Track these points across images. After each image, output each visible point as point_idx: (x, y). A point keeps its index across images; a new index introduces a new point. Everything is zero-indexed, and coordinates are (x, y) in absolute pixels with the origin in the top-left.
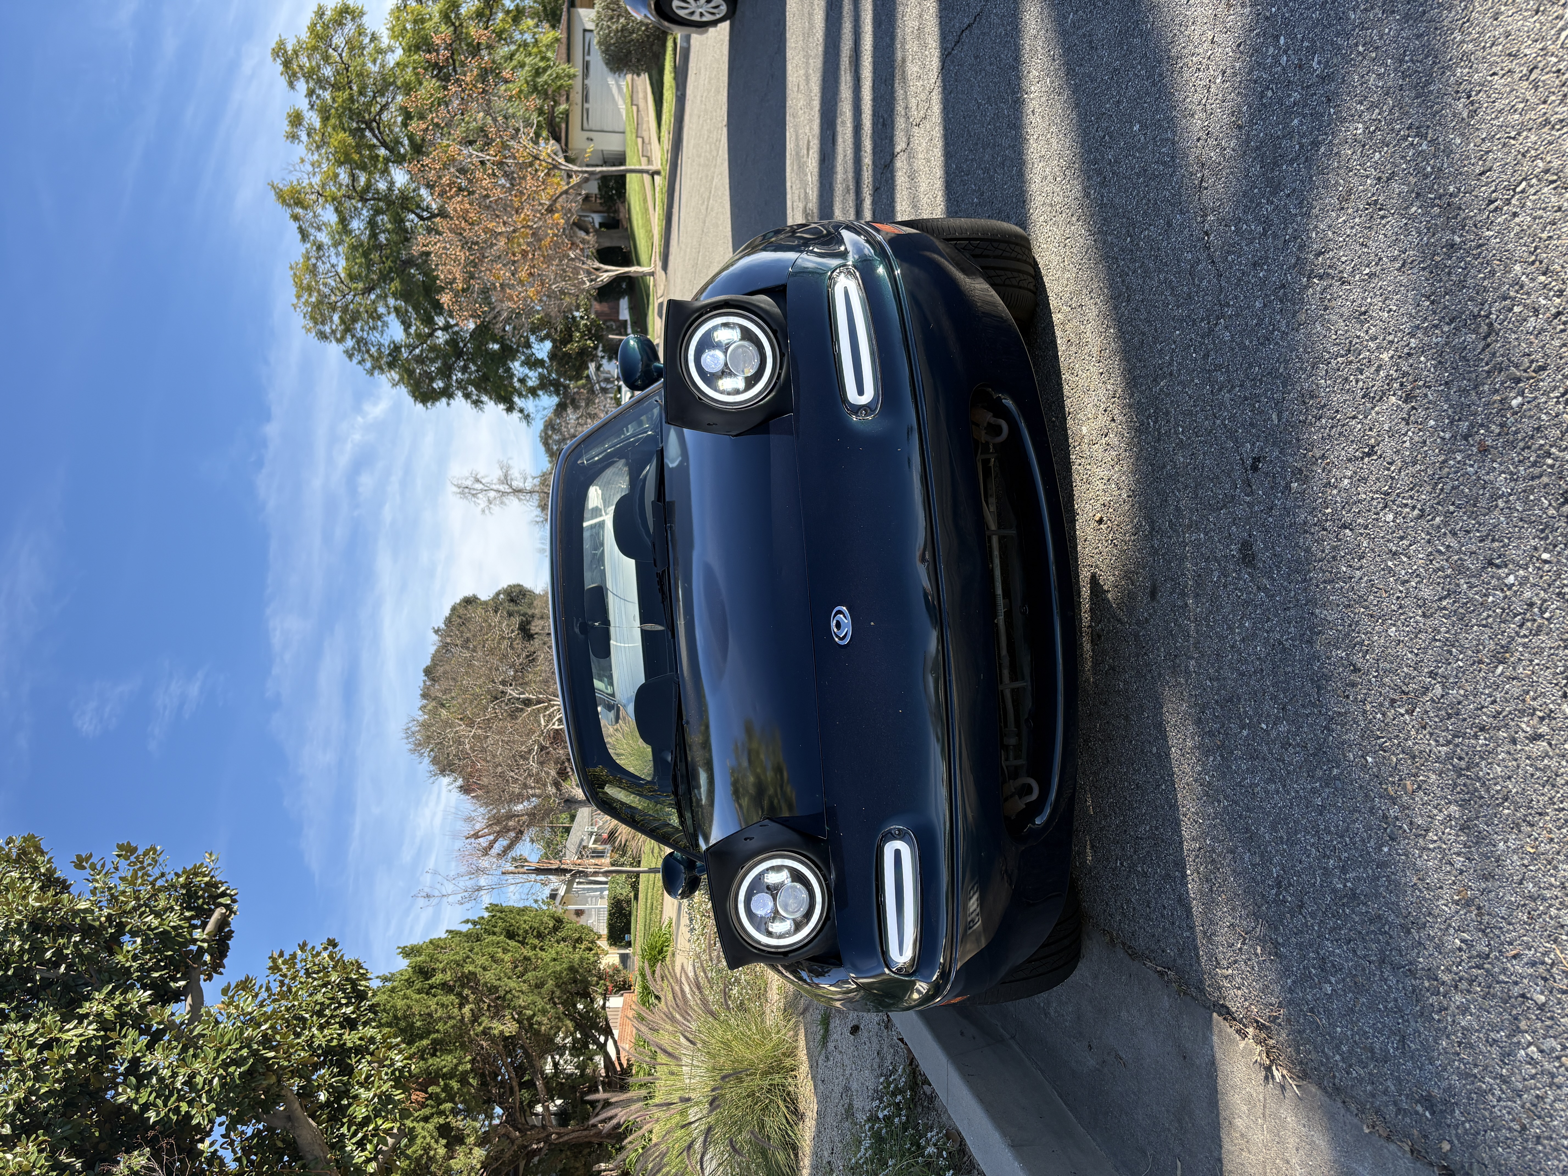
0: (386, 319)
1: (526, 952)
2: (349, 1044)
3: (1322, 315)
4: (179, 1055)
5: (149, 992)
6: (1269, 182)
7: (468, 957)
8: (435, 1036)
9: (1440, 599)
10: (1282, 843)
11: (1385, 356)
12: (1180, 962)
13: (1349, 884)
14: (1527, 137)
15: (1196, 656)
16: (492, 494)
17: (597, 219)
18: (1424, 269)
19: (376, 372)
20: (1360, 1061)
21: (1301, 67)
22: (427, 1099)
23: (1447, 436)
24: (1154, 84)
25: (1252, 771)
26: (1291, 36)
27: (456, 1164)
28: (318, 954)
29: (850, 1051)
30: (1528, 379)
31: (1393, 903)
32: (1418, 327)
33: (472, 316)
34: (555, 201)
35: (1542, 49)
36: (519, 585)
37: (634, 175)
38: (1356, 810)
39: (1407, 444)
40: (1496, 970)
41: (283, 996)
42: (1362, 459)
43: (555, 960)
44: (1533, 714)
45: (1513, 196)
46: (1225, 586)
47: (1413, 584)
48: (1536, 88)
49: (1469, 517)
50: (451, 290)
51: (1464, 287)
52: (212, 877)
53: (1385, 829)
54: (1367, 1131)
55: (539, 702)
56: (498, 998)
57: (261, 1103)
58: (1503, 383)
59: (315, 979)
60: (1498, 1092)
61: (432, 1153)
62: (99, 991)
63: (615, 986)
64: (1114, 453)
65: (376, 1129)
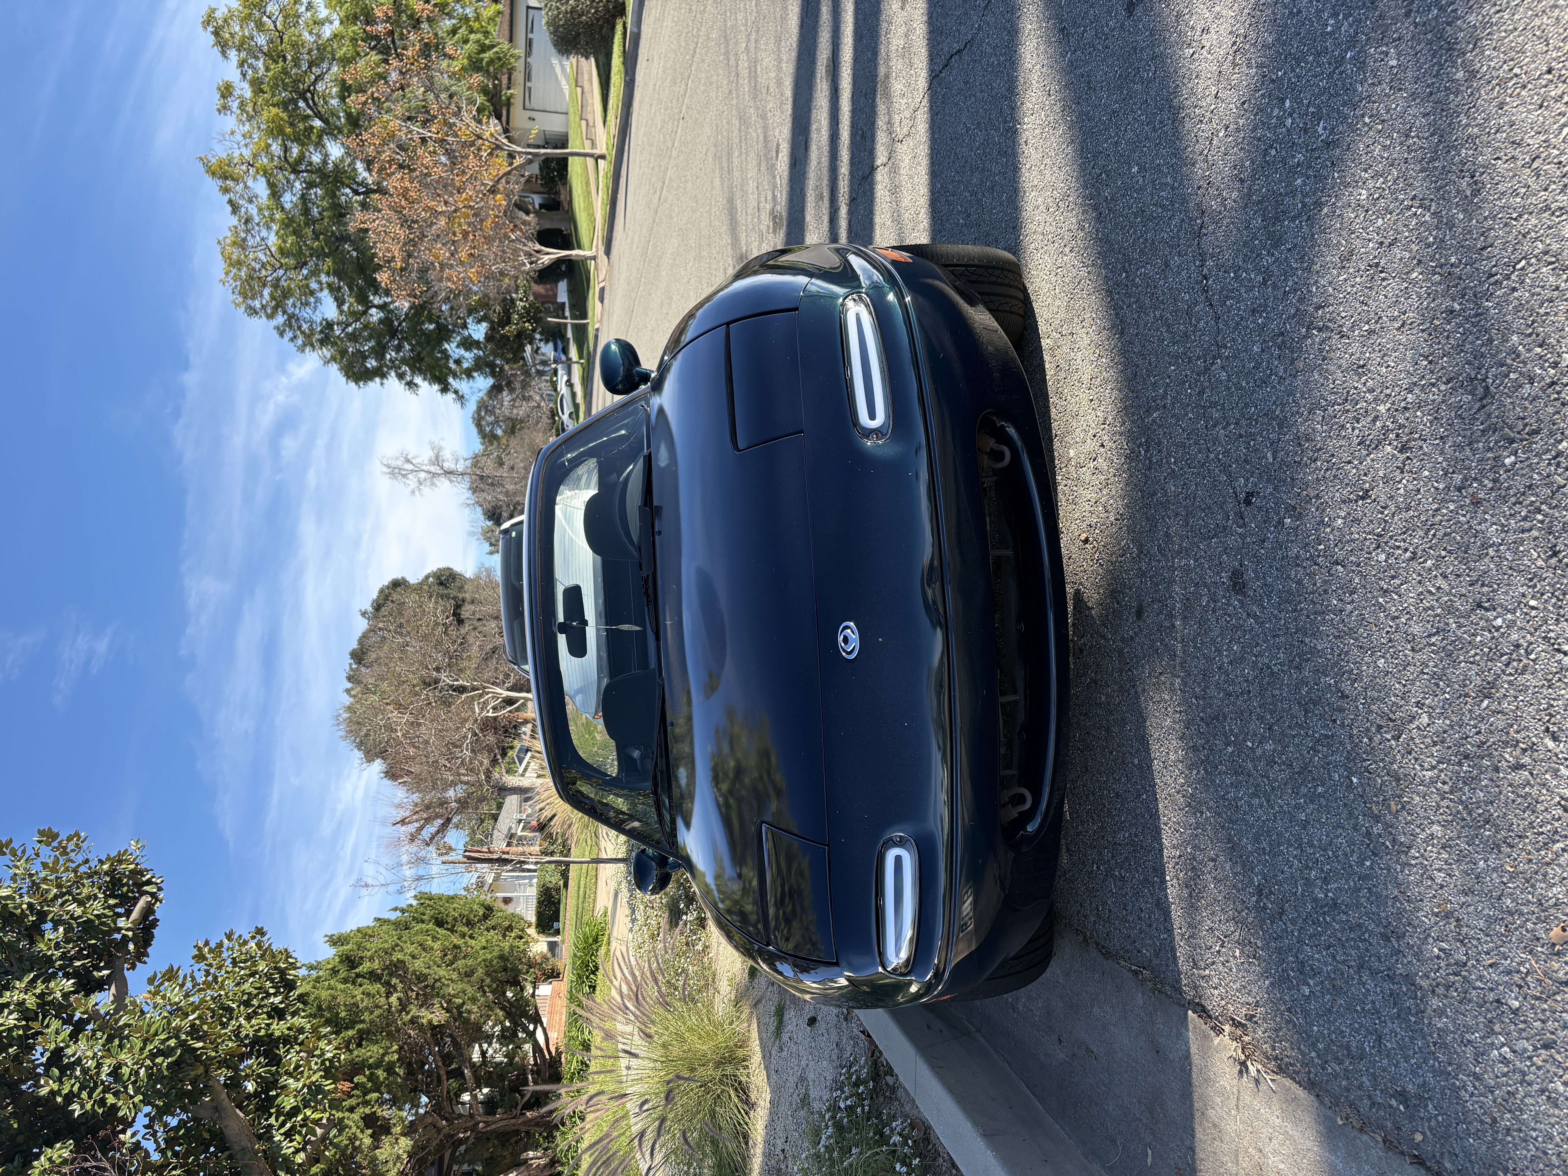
0: (319, 295)
1: (456, 940)
2: (277, 1034)
3: (1320, 365)
4: (103, 1046)
5: (72, 981)
6: (1270, 235)
7: (397, 945)
8: (361, 1026)
9: (1429, 636)
10: (1264, 854)
11: (1382, 408)
12: (1155, 962)
13: (1330, 894)
14: (1528, 220)
15: (1182, 674)
16: (423, 475)
17: (537, 200)
18: (1423, 331)
19: (308, 349)
20: (1337, 1058)
21: (1306, 131)
22: (353, 1089)
23: (1441, 486)
24: (1154, 130)
25: (1236, 786)
26: (1297, 100)
27: (382, 1154)
28: (245, 943)
29: (806, 1042)
30: (1522, 440)
31: (1374, 914)
32: (1415, 384)
33: (409, 295)
34: (498, 182)
35: (1545, 141)
36: (449, 569)
37: (576, 158)
38: (1339, 826)
39: (1402, 491)
40: (1473, 977)
41: (208, 985)
42: (1356, 501)
43: (484, 948)
44: (1516, 746)
45: (1513, 272)
46: (1214, 611)
47: (1403, 620)
48: (1538, 176)
49: (1460, 562)
50: (389, 268)
51: (1462, 351)
52: (137, 864)
53: (1368, 845)
54: (1340, 1123)
55: (474, 689)
56: (426, 986)
57: (187, 1094)
58: (1496, 443)
59: (242, 968)
60: (1470, 1089)
61: (358, 1143)
62: (20, 980)
63: (544, 974)
64: (1103, 477)
65: (306, 1119)
